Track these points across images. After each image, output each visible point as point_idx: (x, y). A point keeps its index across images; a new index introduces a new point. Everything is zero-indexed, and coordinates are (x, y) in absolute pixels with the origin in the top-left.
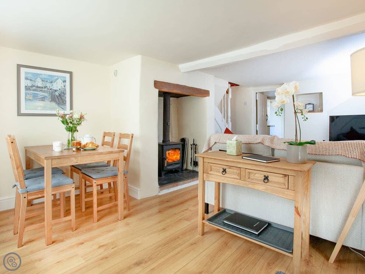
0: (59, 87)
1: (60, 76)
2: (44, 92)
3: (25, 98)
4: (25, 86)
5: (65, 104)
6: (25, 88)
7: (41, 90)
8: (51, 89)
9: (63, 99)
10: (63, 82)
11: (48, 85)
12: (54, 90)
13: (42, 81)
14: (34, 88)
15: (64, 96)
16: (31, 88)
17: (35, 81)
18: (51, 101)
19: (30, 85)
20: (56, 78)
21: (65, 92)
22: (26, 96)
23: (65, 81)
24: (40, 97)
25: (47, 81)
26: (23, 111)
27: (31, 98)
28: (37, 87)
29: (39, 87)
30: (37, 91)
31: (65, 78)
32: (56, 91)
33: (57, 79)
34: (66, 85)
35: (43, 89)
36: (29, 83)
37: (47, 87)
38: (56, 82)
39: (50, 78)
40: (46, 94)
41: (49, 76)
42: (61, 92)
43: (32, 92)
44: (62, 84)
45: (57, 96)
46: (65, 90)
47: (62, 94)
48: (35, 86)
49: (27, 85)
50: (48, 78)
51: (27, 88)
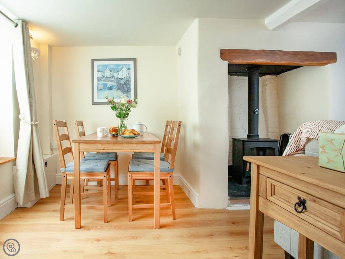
0: (124, 76)
1: (125, 65)
2: (112, 81)
3: (97, 88)
4: (98, 78)
5: (130, 91)
6: (97, 79)
7: (109, 80)
8: (117, 78)
9: (127, 86)
10: (128, 70)
11: (115, 74)
12: (120, 78)
13: (110, 71)
14: (104, 78)
15: (128, 84)
16: (101, 79)
17: (104, 72)
18: (118, 90)
19: (101, 76)
20: (122, 66)
21: (129, 80)
22: (98, 86)
23: (129, 69)
24: (109, 86)
25: (114, 71)
26: (96, 100)
27: (102, 88)
28: (107, 77)
29: (108, 77)
30: (107, 81)
31: (129, 65)
32: (121, 79)
33: (122, 68)
34: (130, 73)
35: (111, 79)
36: (100, 75)
37: (114, 76)
38: (121, 71)
39: (116, 67)
40: (113, 84)
41: (116, 65)
42: (126, 80)
43: (102, 82)
44: (126, 72)
45: (122, 84)
46: (130, 78)
47: (127, 82)
48: (104, 77)
49: (98, 77)
50: (115, 67)
51: (99, 79)
